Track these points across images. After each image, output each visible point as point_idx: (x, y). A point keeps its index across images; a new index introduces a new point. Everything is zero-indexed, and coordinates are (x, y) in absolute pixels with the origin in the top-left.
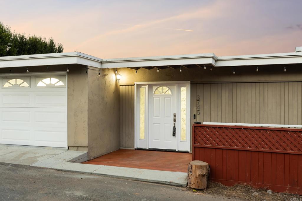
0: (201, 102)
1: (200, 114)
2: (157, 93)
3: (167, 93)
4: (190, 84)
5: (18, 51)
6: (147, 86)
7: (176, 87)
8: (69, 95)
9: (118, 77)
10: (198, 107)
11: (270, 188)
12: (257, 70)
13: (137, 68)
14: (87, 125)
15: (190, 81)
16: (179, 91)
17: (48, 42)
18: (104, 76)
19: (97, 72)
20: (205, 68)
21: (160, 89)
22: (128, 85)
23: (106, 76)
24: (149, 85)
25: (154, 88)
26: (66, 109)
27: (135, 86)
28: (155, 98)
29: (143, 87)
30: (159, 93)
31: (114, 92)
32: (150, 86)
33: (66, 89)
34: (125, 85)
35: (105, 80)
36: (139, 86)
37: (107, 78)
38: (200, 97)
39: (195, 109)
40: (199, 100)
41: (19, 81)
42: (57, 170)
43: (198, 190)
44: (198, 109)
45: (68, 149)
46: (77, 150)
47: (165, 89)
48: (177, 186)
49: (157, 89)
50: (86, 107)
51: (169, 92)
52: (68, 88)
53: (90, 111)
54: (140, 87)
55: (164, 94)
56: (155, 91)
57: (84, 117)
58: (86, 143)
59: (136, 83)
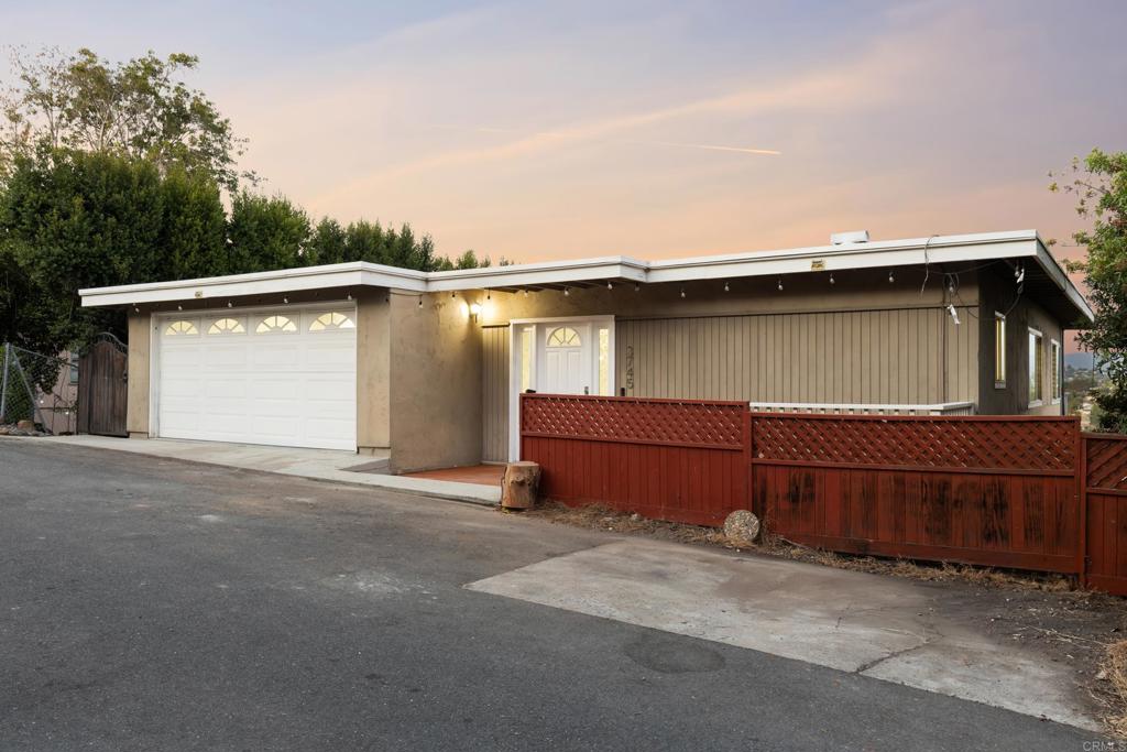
0: (636, 361)
1: (633, 386)
2: (554, 342)
3: (572, 343)
4: (614, 323)
5: (321, 256)
6: (534, 327)
7: (587, 331)
8: (359, 346)
9: (475, 309)
10: (631, 372)
11: (637, 511)
12: (727, 288)
13: (514, 289)
14: (388, 404)
15: (613, 317)
16: (595, 338)
17: (398, 232)
18: (435, 307)
19: (417, 300)
20: (610, 286)
21: (560, 333)
22: (498, 326)
23: (440, 306)
24: (538, 324)
25: (549, 331)
26: (355, 375)
27: (511, 327)
28: (549, 354)
29: (526, 329)
30: (557, 343)
31: (463, 342)
32: (540, 327)
33: (355, 336)
34: (492, 327)
35: (438, 316)
36: (519, 328)
37: (442, 311)
38: (632, 349)
39: (624, 376)
40: (632, 357)
41: (282, 320)
42: (309, 478)
43: (511, 509)
44: (629, 377)
45: (358, 452)
46: (373, 454)
47: (570, 332)
48: (485, 505)
49: (553, 333)
50: (387, 370)
51: (576, 341)
52: (359, 332)
53: (395, 378)
54: (522, 330)
55: (566, 344)
56: (550, 337)
57: (383, 388)
58: (385, 442)
59: (512, 322)
